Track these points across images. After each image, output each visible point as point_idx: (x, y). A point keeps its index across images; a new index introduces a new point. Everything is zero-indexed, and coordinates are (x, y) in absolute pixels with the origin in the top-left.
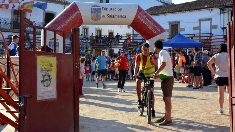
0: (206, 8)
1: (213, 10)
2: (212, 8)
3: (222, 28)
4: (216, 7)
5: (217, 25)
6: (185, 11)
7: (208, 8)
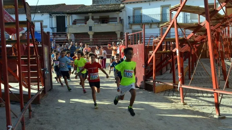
0: (38, 13)
1: (44, 15)
2: (43, 13)
3: (51, 28)
4: (46, 13)
5: (47, 26)
6: (23, 14)
7: (40, 13)
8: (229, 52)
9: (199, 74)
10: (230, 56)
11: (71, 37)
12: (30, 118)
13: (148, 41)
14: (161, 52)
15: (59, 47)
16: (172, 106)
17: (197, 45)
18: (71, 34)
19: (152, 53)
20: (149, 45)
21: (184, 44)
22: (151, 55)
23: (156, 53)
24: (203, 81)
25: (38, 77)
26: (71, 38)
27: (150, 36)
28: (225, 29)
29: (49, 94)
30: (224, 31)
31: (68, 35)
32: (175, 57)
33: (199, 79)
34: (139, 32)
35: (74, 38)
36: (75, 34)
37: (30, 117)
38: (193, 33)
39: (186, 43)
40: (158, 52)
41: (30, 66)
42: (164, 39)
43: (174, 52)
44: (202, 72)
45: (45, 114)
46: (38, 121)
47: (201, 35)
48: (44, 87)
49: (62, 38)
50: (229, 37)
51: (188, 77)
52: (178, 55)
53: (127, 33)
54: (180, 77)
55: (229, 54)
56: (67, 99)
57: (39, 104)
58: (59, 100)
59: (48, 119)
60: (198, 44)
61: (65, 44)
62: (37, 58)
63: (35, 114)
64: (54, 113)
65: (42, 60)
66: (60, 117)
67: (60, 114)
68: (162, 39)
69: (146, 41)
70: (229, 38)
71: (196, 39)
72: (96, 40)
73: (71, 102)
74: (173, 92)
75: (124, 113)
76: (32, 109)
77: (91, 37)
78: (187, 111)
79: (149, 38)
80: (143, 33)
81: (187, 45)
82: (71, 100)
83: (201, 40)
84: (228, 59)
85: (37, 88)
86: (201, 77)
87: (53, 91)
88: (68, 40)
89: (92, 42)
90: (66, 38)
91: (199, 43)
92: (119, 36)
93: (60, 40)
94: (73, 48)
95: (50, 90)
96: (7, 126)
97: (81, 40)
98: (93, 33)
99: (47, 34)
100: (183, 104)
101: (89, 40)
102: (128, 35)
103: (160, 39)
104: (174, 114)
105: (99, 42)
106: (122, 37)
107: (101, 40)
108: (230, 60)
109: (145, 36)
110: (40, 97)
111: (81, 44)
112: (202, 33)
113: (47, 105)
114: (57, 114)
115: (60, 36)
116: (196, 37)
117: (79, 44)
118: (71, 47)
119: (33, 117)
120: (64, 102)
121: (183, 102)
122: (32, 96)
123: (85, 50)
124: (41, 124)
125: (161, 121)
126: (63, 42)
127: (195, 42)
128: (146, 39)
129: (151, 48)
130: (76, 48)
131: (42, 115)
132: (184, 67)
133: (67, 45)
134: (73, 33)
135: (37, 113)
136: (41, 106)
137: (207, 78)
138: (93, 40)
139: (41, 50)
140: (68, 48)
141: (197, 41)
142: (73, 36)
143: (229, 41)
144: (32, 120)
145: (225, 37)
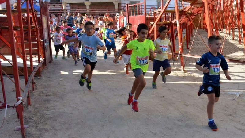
8: (222, 24)
9: (195, 44)
10: (222, 27)
11: (67, 7)
12: (34, 91)
13: (149, 12)
14: (161, 23)
15: (54, 17)
16: (174, 73)
17: (193, 17)
18: (66, 4)
19: (153, 24)
20: (150, 16)
21: (182, 16)
22: (152, 26)
23: (157, 24)
24: (199, 51)
25: (38, 48)
26: (67, 9)
27: (151, 8)
28: (218, 2)
29: (49, 66)
30: (217, 4)
31: (63, 5)
32: (174, 28)
33: (196, 49)
34: (136, 4)
35: (69, 9)
36: (70, 4)
37: (33, 89)
38: (191, 5)
39: (184, 15)
40: (159, 23)
41: (31, 37)
42: (164, 11)
43: (173, 23)
44: (198, 42)
45: (49, 86)
46: (43, 93)
47: (197, 8)
48: (44, 59)
49: (57, 8)
50: (221, 9)
51: (186, 47)
52: (178, 26)
53: (128, 4)
54: (180, 47)
55: (222, 25)
56: (70, 70)
57: (40, 76)
58: (61, 72)
59: (53, 90)
60: (195, 16)
61: (61, 15)
62: (37, 28)
63: (38, 87)
64: (58, 84)
65: (42, 30)
66: (65, 89)
67: (64, 85)
68: (163, 10)
69: (147, 12)
70: (221, 11)
71: (193, 11)
72: (93, 10)
73: (74, 73)
74: (173, 61)
75: (129, 82)
76: (35, 81)
77: (88, 7)
78: (188, 78)
79: (149, 10)
80: (144, 4)
81: (184, 17)
82: (74, 71)
83: (197, 12)
84: (221, 30)
85: (38, 60)
86: (198, 47)
87: (53, 63)
88: (63, 10)
89: (89, 13)
90: (61, 8)
91: (195, 14)
92: (116, 7)
93: (54, 11)
94: (70, 19)
95: (50, 62)
96: (17, 97)
97: (77, 10)
98: (90, 3)
99: (45, 4)
100: (183, 71)
101: (86, 10)
102: (129, 6)
103: (161, 10)
104: (176, 81)
105: (97, 13)
106: (120, 8)
107: (99, 10)
108: (222, 31)
109: (146, 8)
110: (41, 69)
111: (78, 14)
112: (198, 6)
113: (49, 77)
114: (62, 86)
115: (54, 6)
116: (193, 9)
117: (77, 15)
118: (69, 18)
119: (36, 89)
120: (67, 73)
121: (184, 70)
122: (34, 68)
123: (85, 21)
124: (47, 96)
125: (165, 88)
126: (58, 13)
127: (192, 14)
128: (147, 10)
129: (152, 19)
130: (73, 19)
131: (46, 87)
132: (183, 37)
133: (63, 15)
134: (68, 4)
135: (40, 85)
136: (42, 78)
137: (203, 48)
138: (90, 10)
139: (40, 21)
140: (64, 18)
141: (194, 13)
142: (69, 6)
143: (221, 13)
144: (36, 92)
145: (217, 10)
